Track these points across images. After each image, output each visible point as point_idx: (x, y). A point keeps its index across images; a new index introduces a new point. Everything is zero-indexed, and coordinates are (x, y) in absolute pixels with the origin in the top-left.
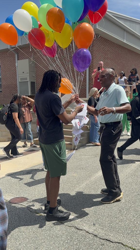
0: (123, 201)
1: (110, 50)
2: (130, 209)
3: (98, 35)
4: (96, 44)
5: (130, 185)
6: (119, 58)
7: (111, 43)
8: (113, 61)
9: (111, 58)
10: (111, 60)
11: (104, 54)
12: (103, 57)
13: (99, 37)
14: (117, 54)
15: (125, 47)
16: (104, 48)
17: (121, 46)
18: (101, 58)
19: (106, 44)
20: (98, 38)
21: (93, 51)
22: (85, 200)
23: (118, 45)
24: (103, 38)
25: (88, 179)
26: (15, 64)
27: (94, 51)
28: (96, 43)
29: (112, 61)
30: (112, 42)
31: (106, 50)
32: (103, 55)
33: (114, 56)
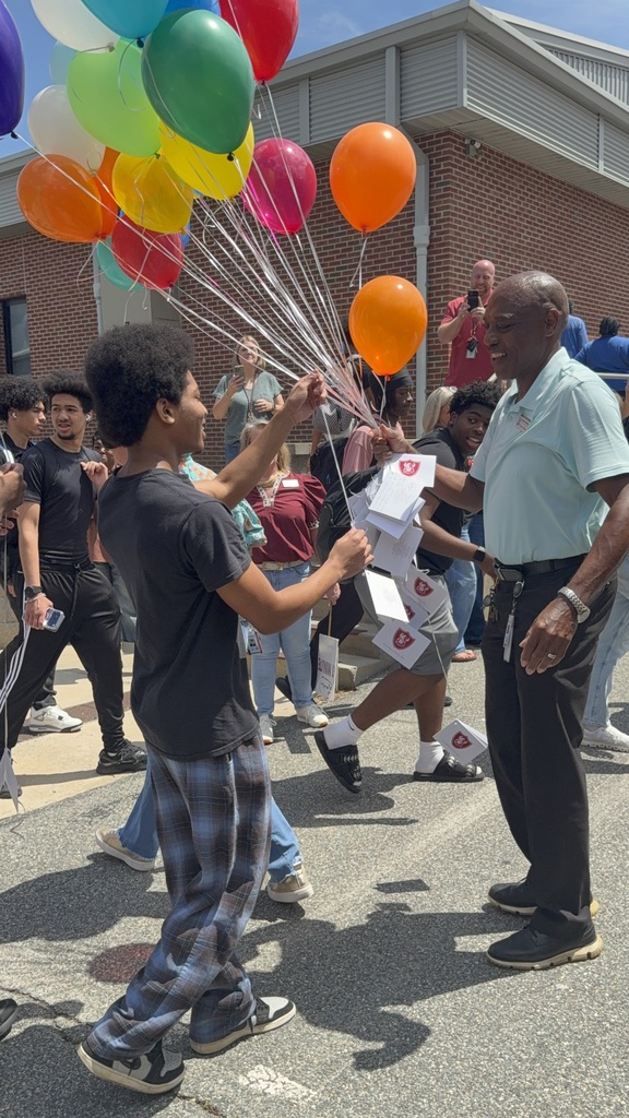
0: (563, 987)
1: (530, 212)
2: (598, 1039)
3: (473, 142)
4: (463, 182)
5: (606, 891)
6: (575, 248)
7: (534, 176)
8: (545, 264)
9: (533, 250)
10: (536, 257)
11: (502, 230)
12: (498, 245)
13: (477, 150)
14: (565, 230)
15: (601, 195)
16: (501, 201)
17: (581, 191)
18: (486, 248)
19: (508, 182)
20: (472, 153)
21: (445, 214)
22: (359, 976)
23: (569, 186)
24: (497, 154)
25: (390, 850)
26: (92, 285)
27: (454, 215)
28: (460, 180)
29: (538, 263)
30: (537, 172)
31: (510, 210)
32: (497, 234)
33: (550, 240)
